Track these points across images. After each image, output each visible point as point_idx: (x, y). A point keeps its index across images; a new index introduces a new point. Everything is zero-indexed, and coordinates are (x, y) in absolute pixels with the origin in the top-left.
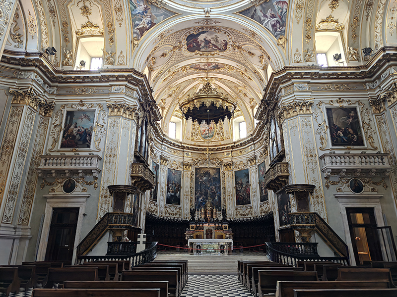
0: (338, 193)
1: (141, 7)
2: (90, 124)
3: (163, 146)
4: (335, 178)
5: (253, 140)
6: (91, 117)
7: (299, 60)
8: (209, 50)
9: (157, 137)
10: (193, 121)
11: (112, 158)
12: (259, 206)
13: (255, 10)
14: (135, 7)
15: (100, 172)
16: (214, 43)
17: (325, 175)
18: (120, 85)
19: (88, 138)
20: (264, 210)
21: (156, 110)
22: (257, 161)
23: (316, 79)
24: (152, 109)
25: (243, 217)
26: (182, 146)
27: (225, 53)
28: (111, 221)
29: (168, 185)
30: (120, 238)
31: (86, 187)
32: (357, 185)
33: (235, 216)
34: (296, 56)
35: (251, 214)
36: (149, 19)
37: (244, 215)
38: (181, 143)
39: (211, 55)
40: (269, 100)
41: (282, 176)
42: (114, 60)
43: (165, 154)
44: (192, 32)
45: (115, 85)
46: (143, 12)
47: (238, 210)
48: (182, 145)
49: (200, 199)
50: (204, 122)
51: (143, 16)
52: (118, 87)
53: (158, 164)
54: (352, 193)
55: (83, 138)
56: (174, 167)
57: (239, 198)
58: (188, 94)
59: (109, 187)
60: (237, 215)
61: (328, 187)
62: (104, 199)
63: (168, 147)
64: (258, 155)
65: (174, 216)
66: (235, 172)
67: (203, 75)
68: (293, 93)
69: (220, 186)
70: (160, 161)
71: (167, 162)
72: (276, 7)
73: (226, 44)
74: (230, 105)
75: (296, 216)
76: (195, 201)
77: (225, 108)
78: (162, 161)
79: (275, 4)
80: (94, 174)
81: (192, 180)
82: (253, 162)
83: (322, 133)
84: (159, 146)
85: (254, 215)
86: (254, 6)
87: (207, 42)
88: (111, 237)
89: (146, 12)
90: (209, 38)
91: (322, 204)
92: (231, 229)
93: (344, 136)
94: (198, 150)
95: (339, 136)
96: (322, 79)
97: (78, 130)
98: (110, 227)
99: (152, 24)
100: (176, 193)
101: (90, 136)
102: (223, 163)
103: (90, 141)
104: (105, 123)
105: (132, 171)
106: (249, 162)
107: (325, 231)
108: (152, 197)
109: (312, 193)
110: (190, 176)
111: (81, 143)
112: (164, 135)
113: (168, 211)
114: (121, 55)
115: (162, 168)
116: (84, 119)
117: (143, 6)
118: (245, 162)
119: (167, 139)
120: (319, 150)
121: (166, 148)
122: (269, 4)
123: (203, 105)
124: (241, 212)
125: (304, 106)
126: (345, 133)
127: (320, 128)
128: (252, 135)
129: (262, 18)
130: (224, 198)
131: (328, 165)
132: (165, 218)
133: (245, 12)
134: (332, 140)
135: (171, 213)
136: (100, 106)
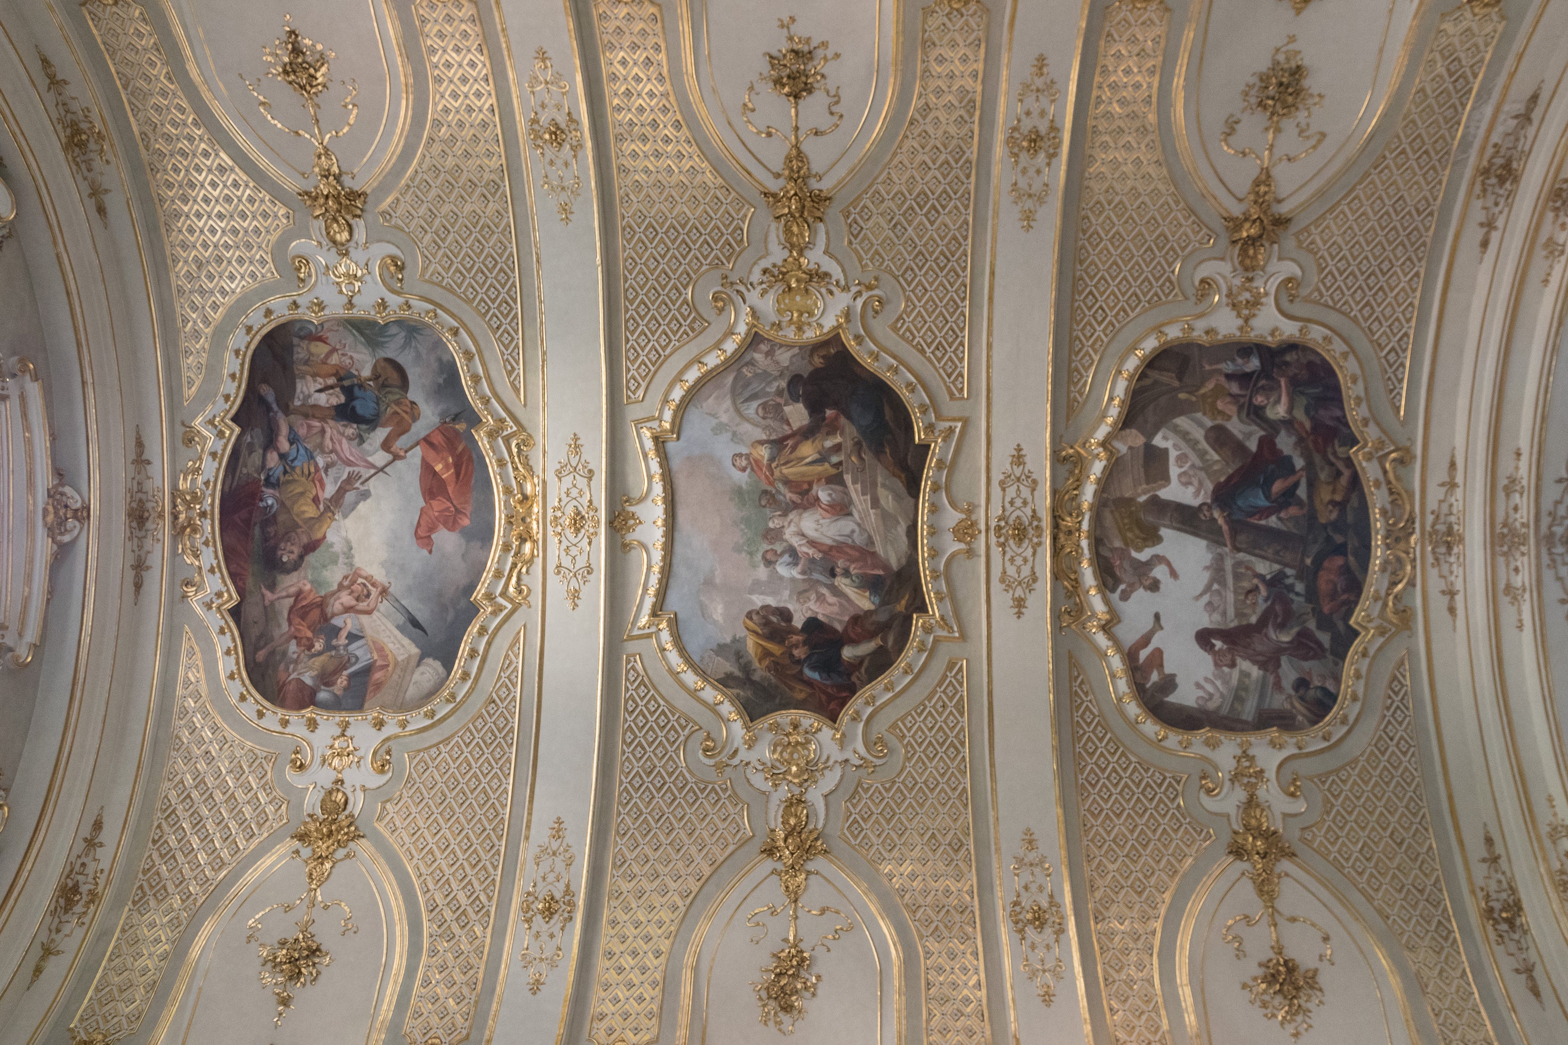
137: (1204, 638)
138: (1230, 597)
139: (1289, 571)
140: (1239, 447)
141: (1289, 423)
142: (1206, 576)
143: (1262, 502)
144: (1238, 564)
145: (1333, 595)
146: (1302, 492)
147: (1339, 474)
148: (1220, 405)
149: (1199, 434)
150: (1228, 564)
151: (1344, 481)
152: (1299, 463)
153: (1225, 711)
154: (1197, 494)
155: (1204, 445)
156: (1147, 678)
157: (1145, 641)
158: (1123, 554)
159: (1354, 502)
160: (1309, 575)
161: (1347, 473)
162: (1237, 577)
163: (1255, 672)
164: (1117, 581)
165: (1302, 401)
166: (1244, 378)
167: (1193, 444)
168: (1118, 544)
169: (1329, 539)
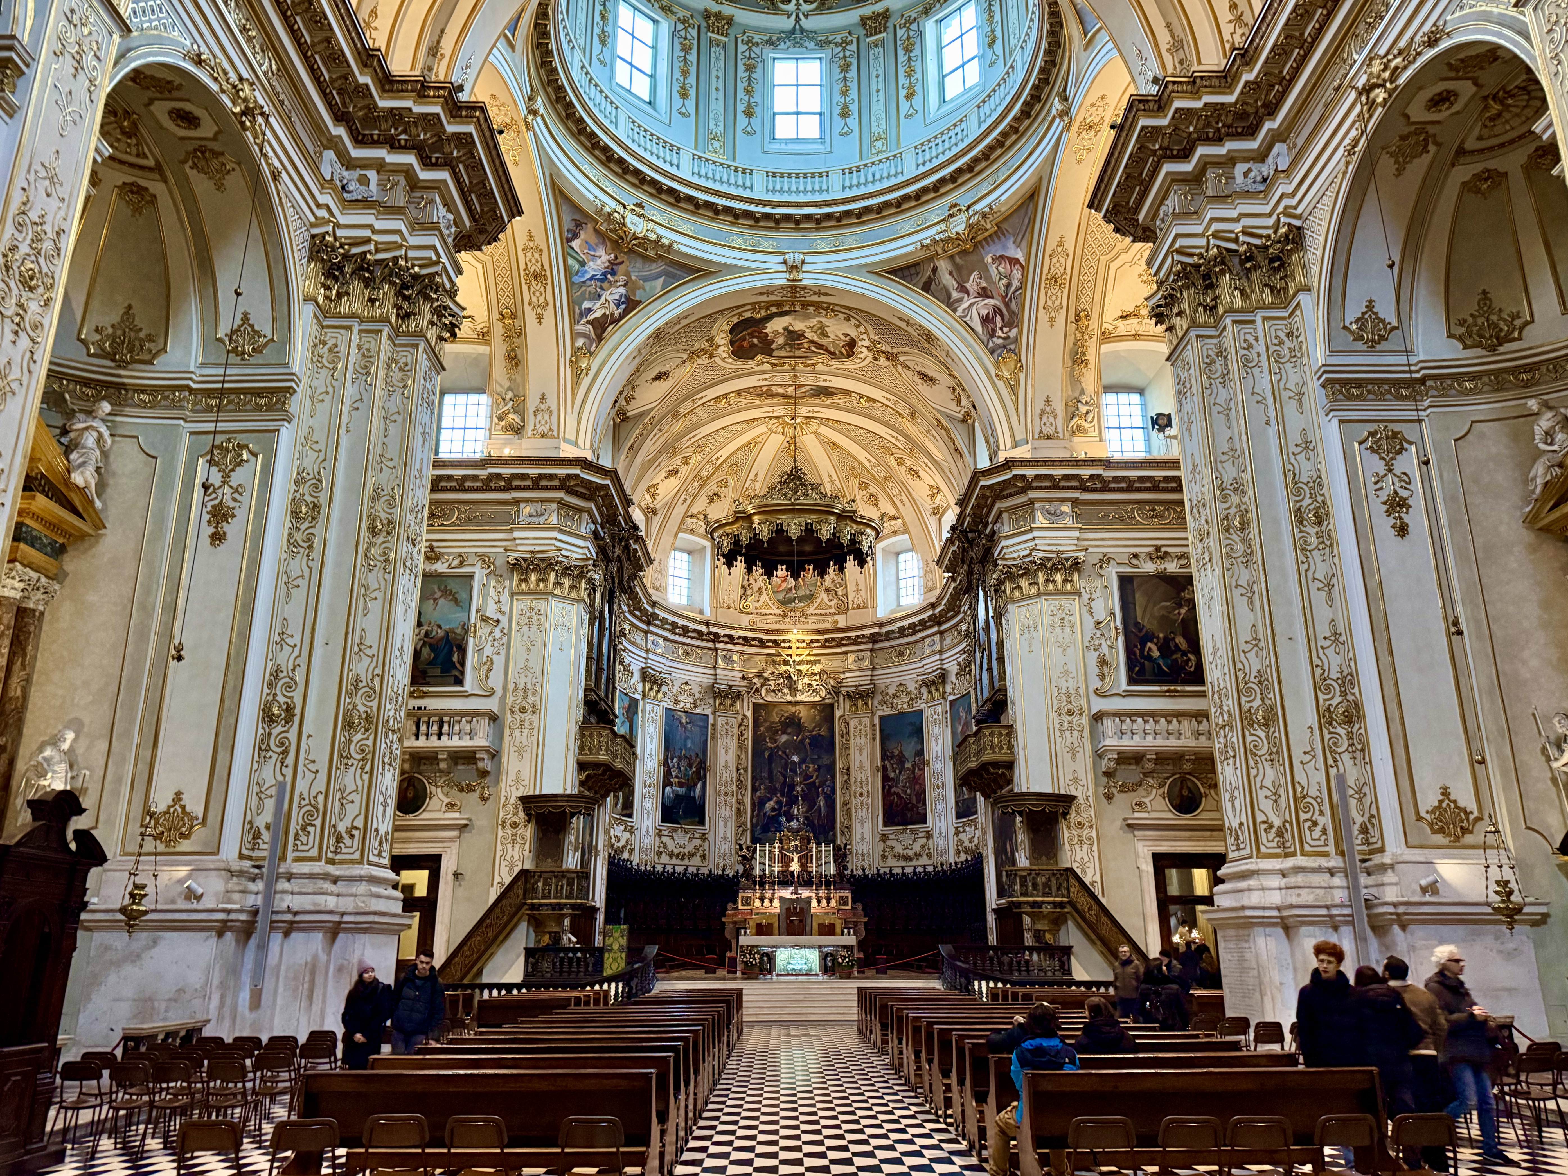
0: (1136, 815)
1: (599, 262)
2: (461, 616)
3: (651, 637)
4: (1132, 773)
5: (937, 620)
6: (462, 595)
7: (1050, 430)
8: (798, 353)
9: (630, 612)
10: (749, 570)
11: (527, 716)
12: (952, 831)
13: (935, 270)
14: (583, 264)
15: (495, 755)
16: (816, 339)
17: (1104, 765)
18: (543, 501)
19: (455, 658)
20: (967, 843)
21: (637, 547)
22: (948, 689)
23: (1094, 490)
24: (627, 547)
25: (903, 864)
26: (709, 633)
27: (847, 364)
28: (535, 890)
29: (665, 763)
30: (556, 938)
31: (457, 797)
32: (1185, 793)
33: (878, 863)
34: (1044, 419)
35: (930, 856)
36: (622, 290)
37: (907, 858)
38: (707, 624)
39: (807, 365)
40: (971, 531)
41: (996, 764)
42: (523, 420)
43: (657, 663)
44: (747, 315)
45: (527, 501)
46: (605, 274)
47: (889, 843)
48: (713, 629)
49: (770, 805)
50: (782, 572)
51: (605, 285)
52: (539, 507)
53: (637, 696)
54: (1170, 816)
55: (441, 658)
56: (685, 701)
57: (892, 803)
58: (729, 463)
59: (524, 799)
60: (884, 857)
61: (1109, 797)
62: (509, 831)
63: (666, 639)
64: (953, 668)
65: (686, 862)
66: (881, 718)
67: (779, 411)
68: (1031, 530)
69: (833, 763)
70: (640, 688)
71: (664, 688)
72: (993, 268)
73: (851, 344)
74: (861, 527)
75: (1022, 877)
76: (753, 811)
77: (845, 540)
78: (648, 687)
79: (990, 260)
80: (480, 765)
81: (741, 746)
82: (937, 690)
83: (1105, 649)
84: (639, 638)
85: (937, 859)
86: (931, 259)
87: (793, 337)
88: (532, 934)
89: (613, 273)
90: (799, 326)
91: (1092, 845)
92: (860, 906)
93: (1162, 656)
94: (762, 643)
95: (1149, 658)
96: (1113, 490)
97: (427, 634)
98: (533, 907)
99: (630, 305)
100: (691, 787)
101: (463, 650)
102: (844, 690)
103: (463, 664)
104: (504, 613)
105: (581, 748)
106: (924, 690)
107: (1091, 915)
108: (619, 806)
109: (1065, 815)
110: (735, 731)
111: (437, 671)
112: (654, 604)
113: (665, 846)
114: (542, 407)
115: (649, 707)
116: (442, 601)
117: (605, 258)
118: (912, 687)
119: (662, 614)
120: (1093, 697)
121: (661, 641)
122: (973, 258)
123: (780, 530)
124: (899, 849)
125: (1057, 569)
126: (1165, 648)
127: (1098, 633)
128: (933, 606)
129: (955, 295)
130: (845, 804)
131: (1111, 742)
132: (659, 868)
133: (906, 273)
134: (1130, 667)
135: (676, 851)
136: (486, 561)
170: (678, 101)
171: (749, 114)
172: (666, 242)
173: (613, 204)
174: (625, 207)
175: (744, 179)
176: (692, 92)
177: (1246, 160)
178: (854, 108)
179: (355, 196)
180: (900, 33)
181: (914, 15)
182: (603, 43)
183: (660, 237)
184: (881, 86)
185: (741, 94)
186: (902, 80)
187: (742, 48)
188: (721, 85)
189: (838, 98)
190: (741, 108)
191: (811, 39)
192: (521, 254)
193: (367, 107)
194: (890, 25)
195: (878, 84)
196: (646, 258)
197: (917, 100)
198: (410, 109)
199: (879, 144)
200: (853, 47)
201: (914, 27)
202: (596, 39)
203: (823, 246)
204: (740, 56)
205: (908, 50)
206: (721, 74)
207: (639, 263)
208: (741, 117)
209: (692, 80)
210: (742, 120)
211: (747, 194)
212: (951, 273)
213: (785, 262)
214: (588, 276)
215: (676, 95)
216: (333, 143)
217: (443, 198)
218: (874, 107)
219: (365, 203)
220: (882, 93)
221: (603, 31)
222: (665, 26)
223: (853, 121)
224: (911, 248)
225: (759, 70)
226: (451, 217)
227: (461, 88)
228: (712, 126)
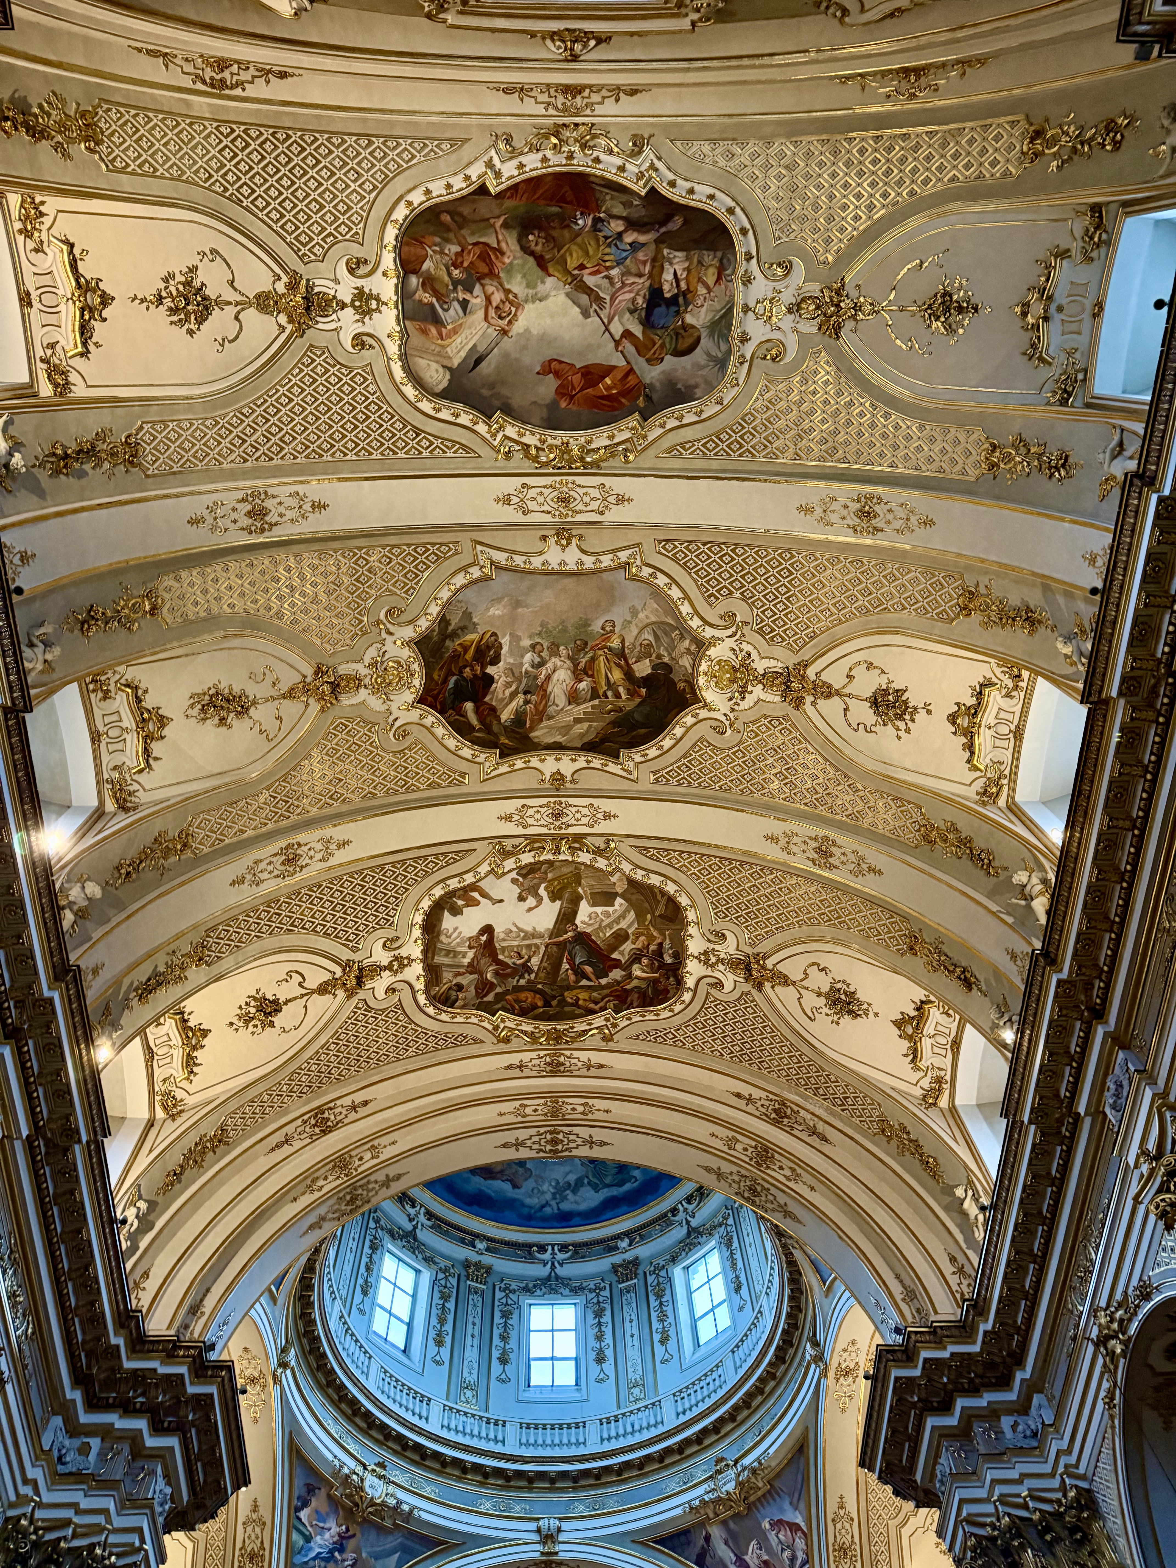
1: (327, 1535)
13: (708, 1538)
14: (308, 1539)
72: (772, 1536)
79: (768, 1526)
89: (341, 1550)
117: (335, 1529)
122: (748, 1523)
133: (676, 1542)
137: (488, 930)
138: (516, 943)
139: (533, 976)
140: (614, 949)
141: (629, 976)
142: (529, 929)
143: (578, 961)
144: (537, 947)
145: (517, 1001)
146: (584, 982)
147: (596, 1003)
148: (642, 938)
149: (623, 925)
150: (538, 941)
151: (592, 1006)
152: (603, 981)
153: (439, 945)
154: (583, 922)
155: (616, 928)
156: (459, 898)
157: (485, 895)
158: (543, 880)
159: (578, 1011)
160: (531, 987)
161: (597, 1007)
162: (529, 947)
163: (466, 961)
164: (524, 876)
165: (644, 985)
166: (659, 952)
167: (617, 921)
168: (550, 876)
169: (554, 997)
170: (432, 1349)
171: (504, 1361)
172: (405, 1507)
173: (352, 1464)
174: (365, 1467)
175: (496, 1431)
176: (448, 1340)
177: (1009, 1412)
178: (609, 1353)
179: (70, 1468)
180: (650, 1279)
181: (662, 1263)
182: (365, 1293)
183: (400, 1502)
184: (635, 1331)
185: (496, 1341)
186: (656, 1325)
187: (499, 1295)
188: (477, 1332)
189: (593, 1343)
190: (496, 1354)
191: (566, 1286)
192: (240, 1528)
193: (113, 1370)
194: (640, 1272)
195: (631, 1328)
196: (380, 1529)
197: (672, 1344)
198: (155, 1370)
199: (636, 1391)
200: (607, 1293)
201: (663, 1273)
202: (358, 1289)
203: (581, 1509)
204: (497, 1303)
205: (659, 1296)
206: (477, 1321)
207: (373, 1535)
208: (495, 1363)
209: (449, 1327)
210: (496, 1367)
211: (498, 1448)
212: (726, 1543)
213: (539, 1531)
214: (312, 1554)
215: (431, 1342)
216: (65, 1410)
217: (165, 1468)
218: (630, 1352)
219: (77, 1477)
220: (636, 1337)
221: (366, 1282)
222: (426, 1276)
223: (608, 1367)
224: (678, 1511)
225: (515, 1316)
226: (169, 1490)
227: (212, 1347)
228: (465, 1374)
